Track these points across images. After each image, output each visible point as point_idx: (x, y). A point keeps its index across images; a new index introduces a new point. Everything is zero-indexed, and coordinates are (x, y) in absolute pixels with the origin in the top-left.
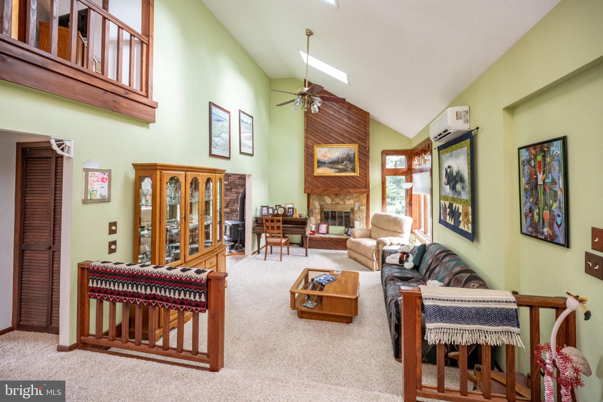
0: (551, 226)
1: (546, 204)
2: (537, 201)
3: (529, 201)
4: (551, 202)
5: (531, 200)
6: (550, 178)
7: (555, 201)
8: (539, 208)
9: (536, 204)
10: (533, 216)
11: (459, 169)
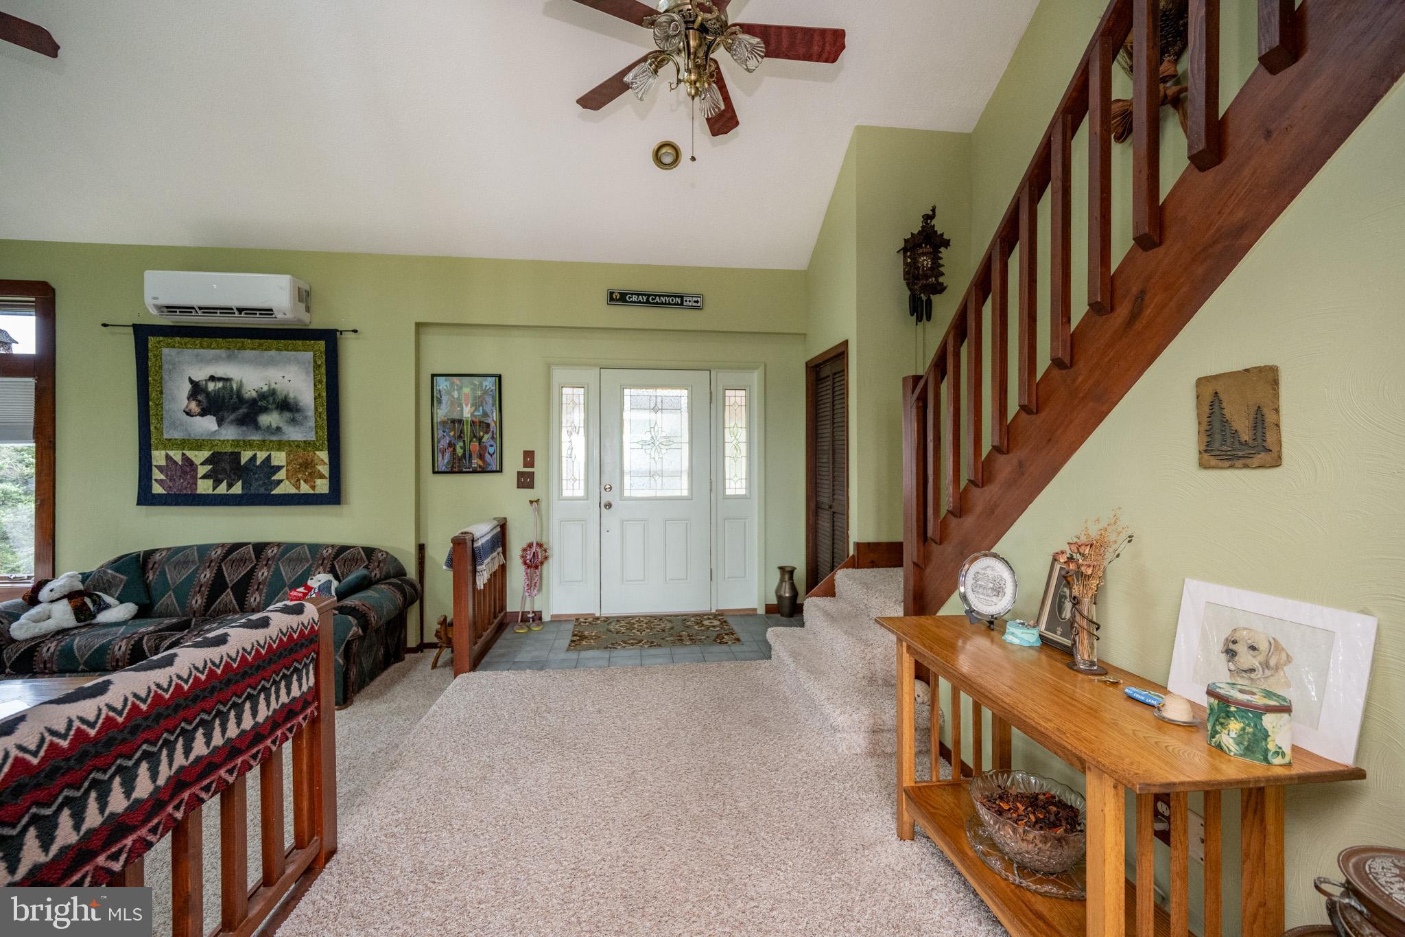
0: (481, 457)
1: (475, 437)
2: (461, 432)
3: (449, 436)
4: (482, 434)
5: (452, 434)
6: (481, 411)
7: (487, 432)
8: (464, 441)
9: (460, 437)
10: (454, 450)
11: (273, 386)
